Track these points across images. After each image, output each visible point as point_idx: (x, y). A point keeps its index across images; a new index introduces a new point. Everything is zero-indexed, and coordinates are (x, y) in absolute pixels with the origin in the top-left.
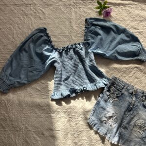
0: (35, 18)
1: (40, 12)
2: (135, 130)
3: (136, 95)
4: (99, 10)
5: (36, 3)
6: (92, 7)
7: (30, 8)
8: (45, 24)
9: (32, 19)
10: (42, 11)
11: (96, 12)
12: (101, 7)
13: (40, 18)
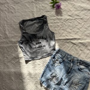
0: (8, 13)
1: (12, 8)
2: (72, 86)
3: (73, 62)
4: (52, 4)
5: (8, 2)
6: (48, 3)
7: (5, 6)
8: (16, 16)
9: (6, 13)
10: (13, 7)
11: (51, 6)
12: (54, 2)
13: (12, 12)
